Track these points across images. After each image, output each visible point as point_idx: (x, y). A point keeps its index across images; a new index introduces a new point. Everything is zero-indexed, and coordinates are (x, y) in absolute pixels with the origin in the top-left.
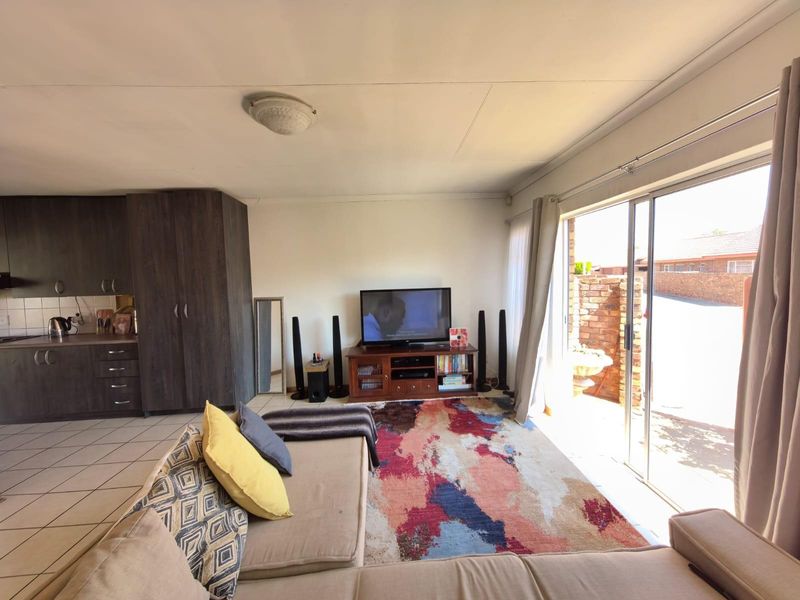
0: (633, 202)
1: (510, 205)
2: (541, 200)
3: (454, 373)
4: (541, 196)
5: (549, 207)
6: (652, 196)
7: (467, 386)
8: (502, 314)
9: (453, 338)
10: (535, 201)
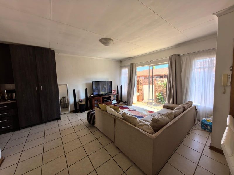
0: (149, 66)
1: (121, 63)
2: (133, 64)
3: (114, 99)
4: (133, 63)
5: (134, 66)
6: (153, 66)
7: (117, 102)
8: (121, 86)
9: (113, 92)
10: (131, 64)
